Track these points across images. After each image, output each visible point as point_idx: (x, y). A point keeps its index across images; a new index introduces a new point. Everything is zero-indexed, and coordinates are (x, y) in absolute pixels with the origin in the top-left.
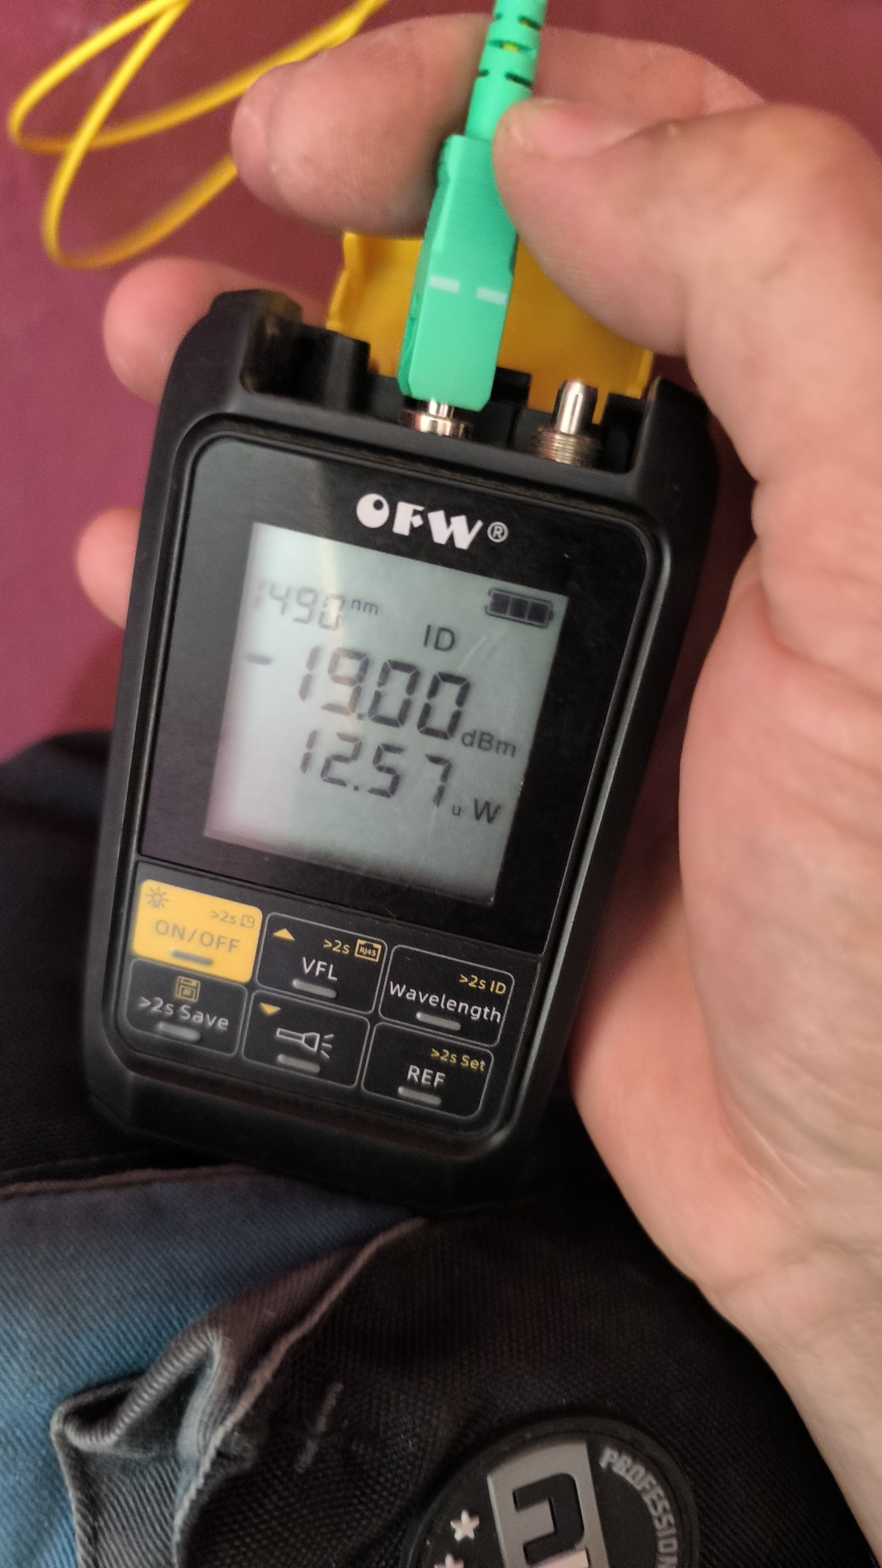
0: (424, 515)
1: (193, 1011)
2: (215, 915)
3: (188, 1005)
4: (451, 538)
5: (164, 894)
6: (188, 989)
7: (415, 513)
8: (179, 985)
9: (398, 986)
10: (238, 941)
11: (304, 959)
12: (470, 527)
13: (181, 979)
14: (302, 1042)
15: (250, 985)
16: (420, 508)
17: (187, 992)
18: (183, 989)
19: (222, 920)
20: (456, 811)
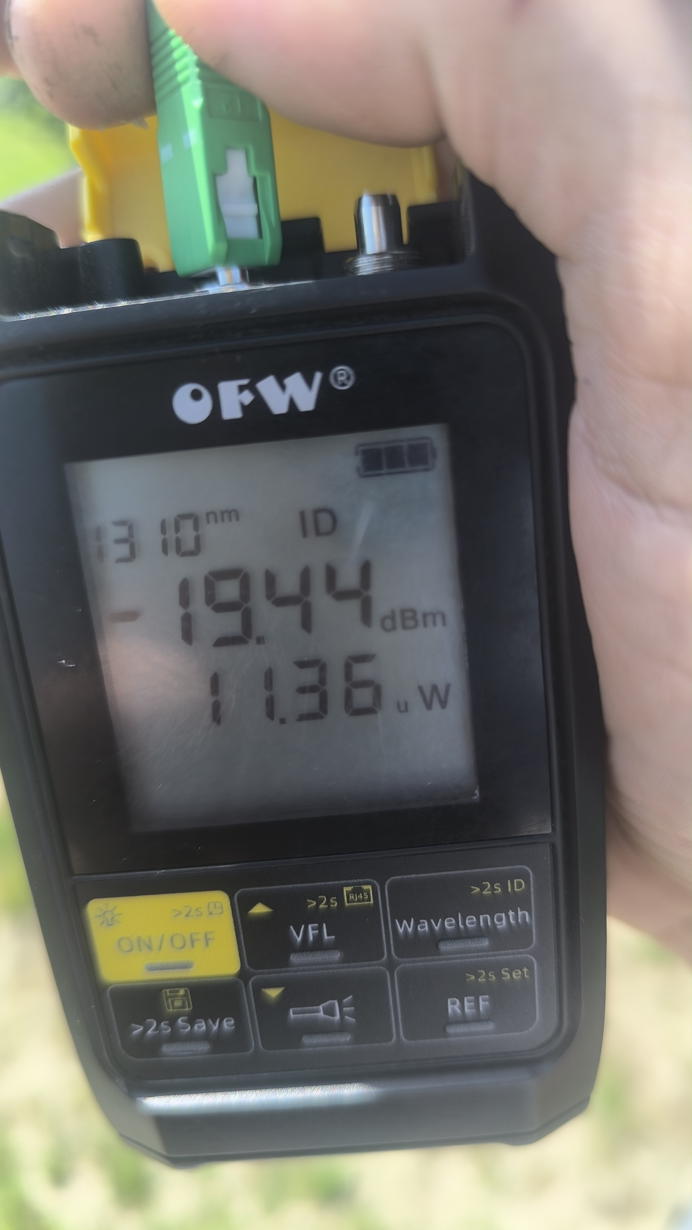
0: (252, 387)
1: (191, 1021)
2: (177, 913)
3: (185, 1016)
4: (292, 404)
5: (114, 909)
6: (177, 1000)
7: (241, 389)
8: (167, 999)
9: (405, 922)
10: (212, 932)
11: (292, 927)
12: (309, 382)
13: (166, 993)
14: (321, 1014)
15: (243, 974)
16: (245, 382)
17: (178, 1003)
18: (172, 1002)
19: (187, 915)
20: (403, 708)
